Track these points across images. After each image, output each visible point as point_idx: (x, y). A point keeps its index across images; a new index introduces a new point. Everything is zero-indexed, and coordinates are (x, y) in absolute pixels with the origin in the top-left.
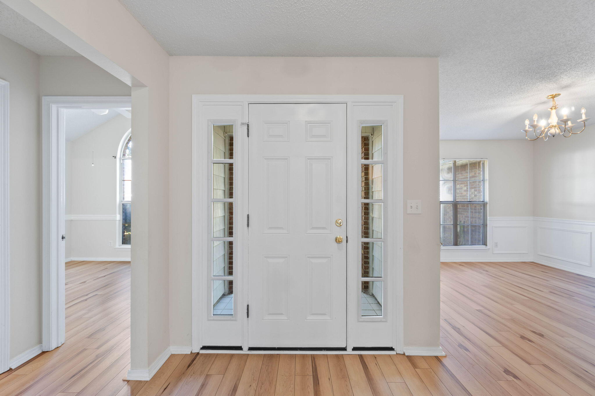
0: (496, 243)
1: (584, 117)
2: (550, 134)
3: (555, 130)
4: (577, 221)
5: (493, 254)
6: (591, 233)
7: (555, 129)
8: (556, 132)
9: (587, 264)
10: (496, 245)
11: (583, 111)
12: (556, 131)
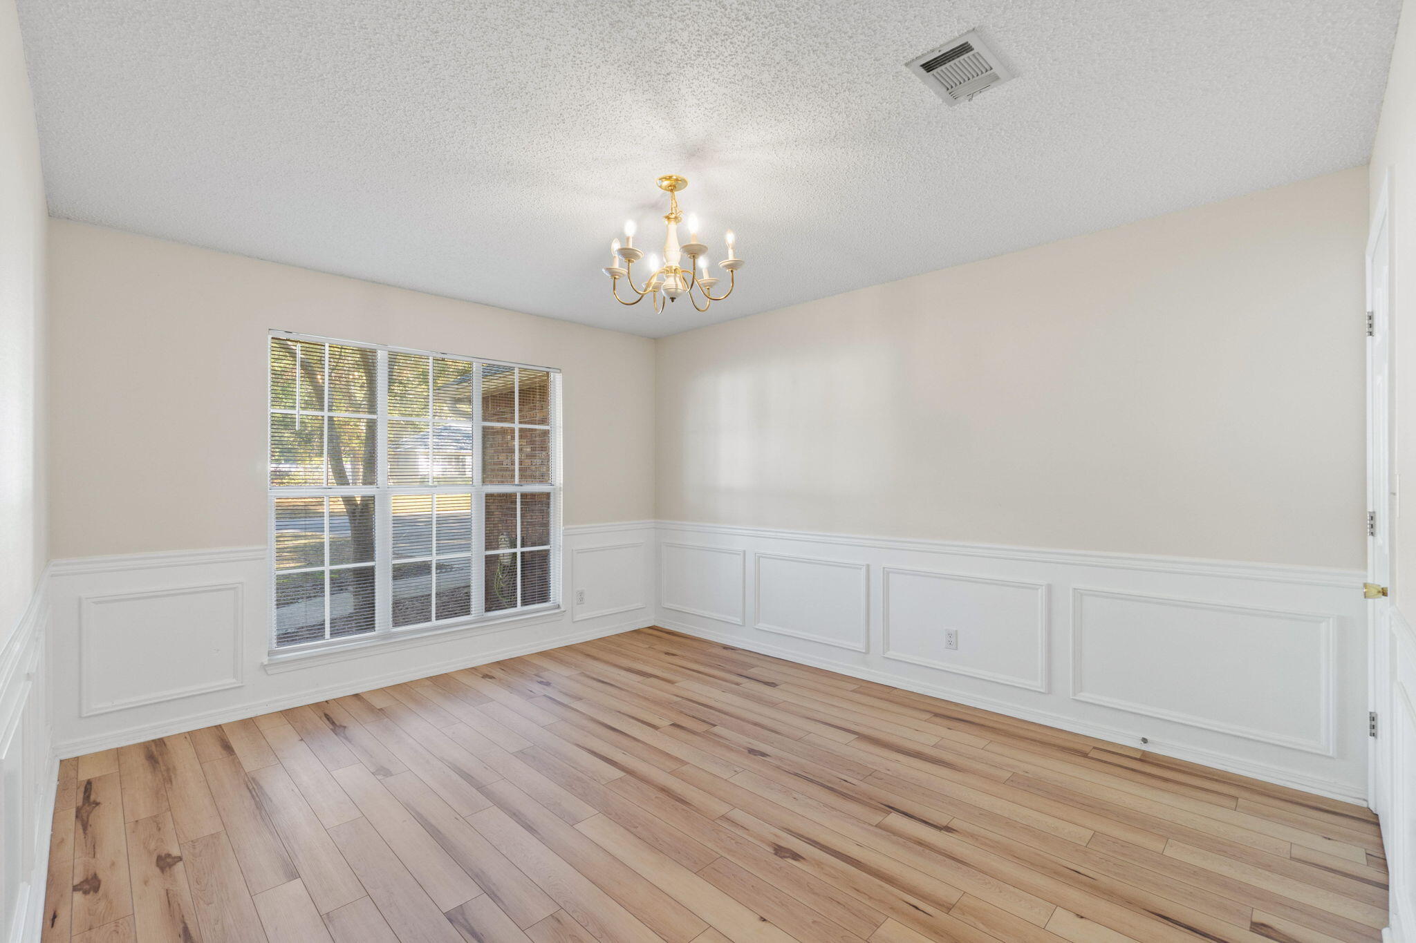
0: (581, 593)
1: (731, 257)
2: (665, 290)
3: (675, 281)
4: (724, 528)
5: (574, 622)
6: (744, 552)
7: (675, 279)
8: (676, 289)
9: (738, 620)
10: (581, 597)
11: (730, 238)
12: (677, 285)
